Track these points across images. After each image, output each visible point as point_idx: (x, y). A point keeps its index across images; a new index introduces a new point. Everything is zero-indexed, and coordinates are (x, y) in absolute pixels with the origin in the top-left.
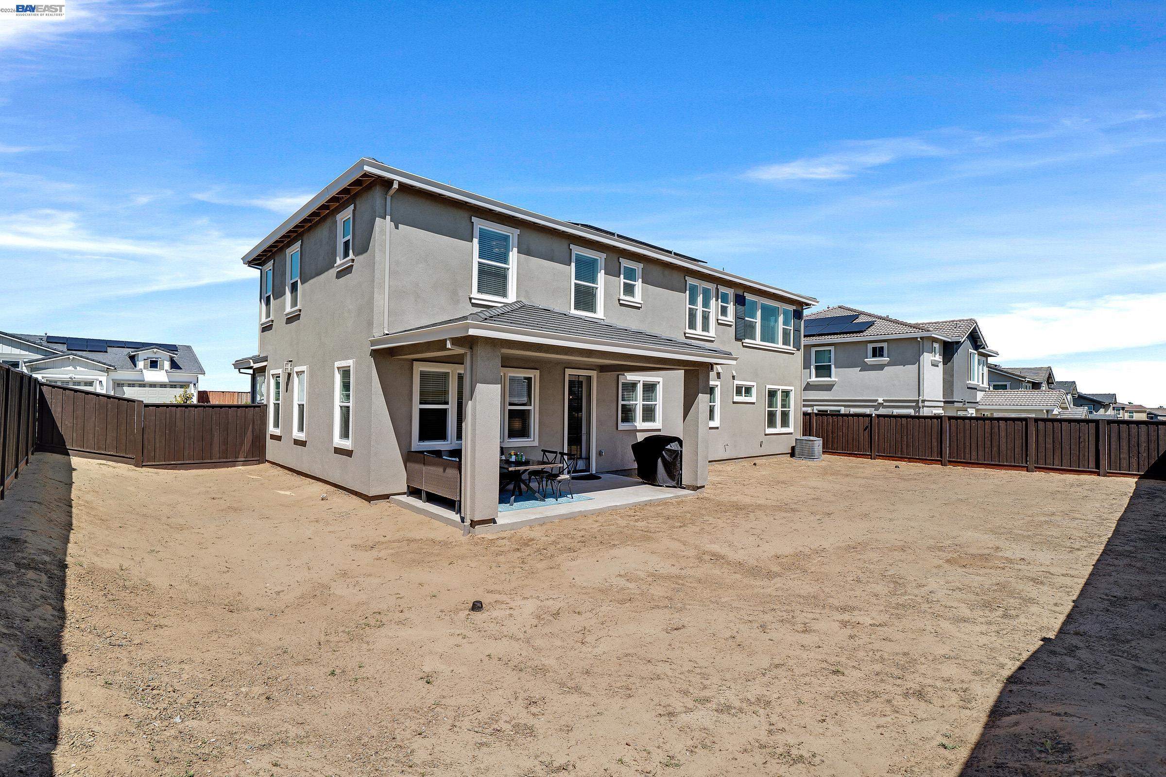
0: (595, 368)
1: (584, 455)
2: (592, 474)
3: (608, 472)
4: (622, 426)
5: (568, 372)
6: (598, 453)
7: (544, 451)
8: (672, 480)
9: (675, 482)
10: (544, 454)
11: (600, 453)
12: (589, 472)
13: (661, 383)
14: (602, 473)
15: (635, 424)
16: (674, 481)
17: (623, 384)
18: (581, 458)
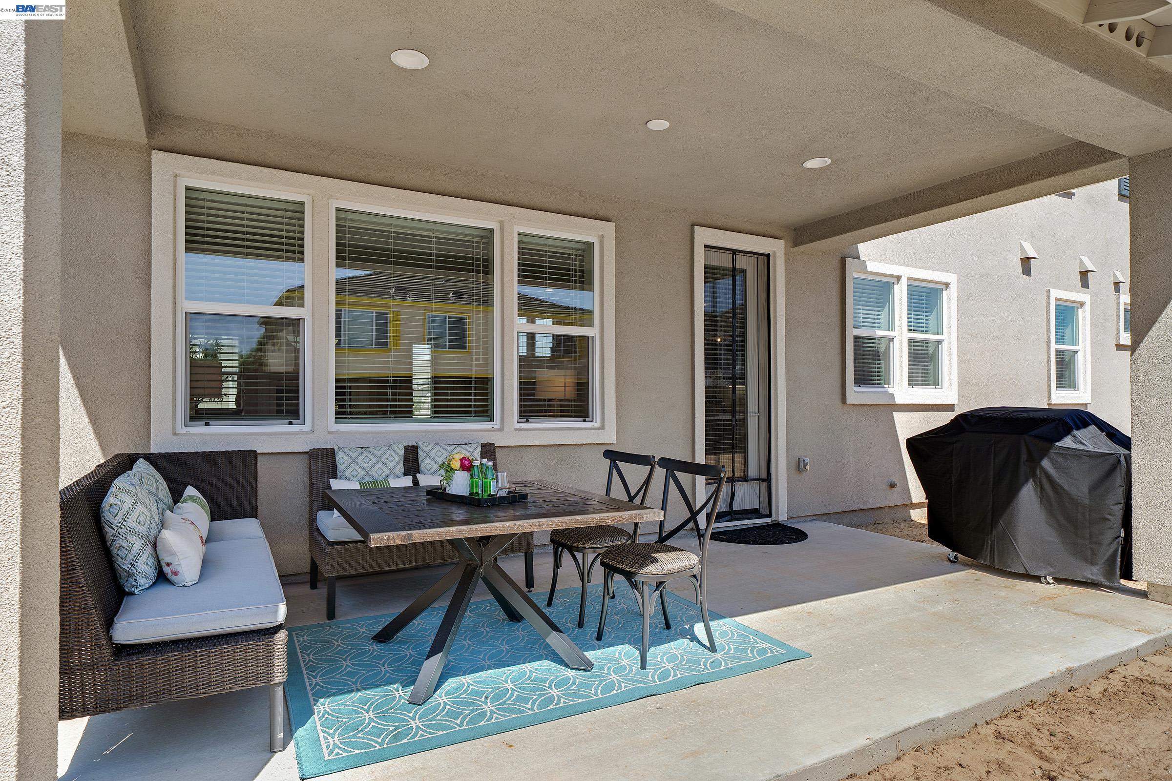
0: (779, 234)
1: (753, 472)
2: (777, 525)
3: (826, 516)
4: (856, 394)
5: (704, 236)
6: (794, 464)
7: (613, 456)
8: (1086, 560)
9: (1095, 569)
10: (614, 466)
11: (799, 466)
12: (770, 516)
13: (953, 288)
14: (805, 518)
15: (890, 390)
16: (1092, 563)
17: (858, 282)
18: (745, 479)
